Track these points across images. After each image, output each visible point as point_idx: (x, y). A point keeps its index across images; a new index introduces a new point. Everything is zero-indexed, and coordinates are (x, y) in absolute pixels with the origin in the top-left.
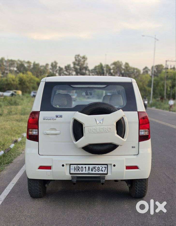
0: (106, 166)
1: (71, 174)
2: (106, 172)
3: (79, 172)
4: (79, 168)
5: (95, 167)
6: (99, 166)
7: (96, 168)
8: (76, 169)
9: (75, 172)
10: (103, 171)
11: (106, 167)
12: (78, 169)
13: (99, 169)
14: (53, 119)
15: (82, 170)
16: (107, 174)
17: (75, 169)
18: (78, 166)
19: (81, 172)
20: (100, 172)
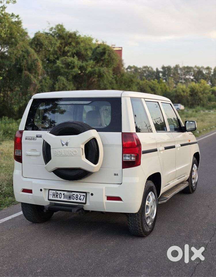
0: (85, 194)
1: (49, 200)
2: (84, 201)
3: (57, 199)
4: (57, 194)
5: (73, 195)
6: (78, 194)
7: (75, 196)
8: (55, 195)
9: (54, 199)
10: (81, 200)
11: (84, 196)
12: (57, 196)
13: (77, 197)
14: (33, 139)
15: (60, 197)
16: (85, 203)
17: (53, 195)
18: (58, 192)
19: (59, 199)
20: (78, 201)
